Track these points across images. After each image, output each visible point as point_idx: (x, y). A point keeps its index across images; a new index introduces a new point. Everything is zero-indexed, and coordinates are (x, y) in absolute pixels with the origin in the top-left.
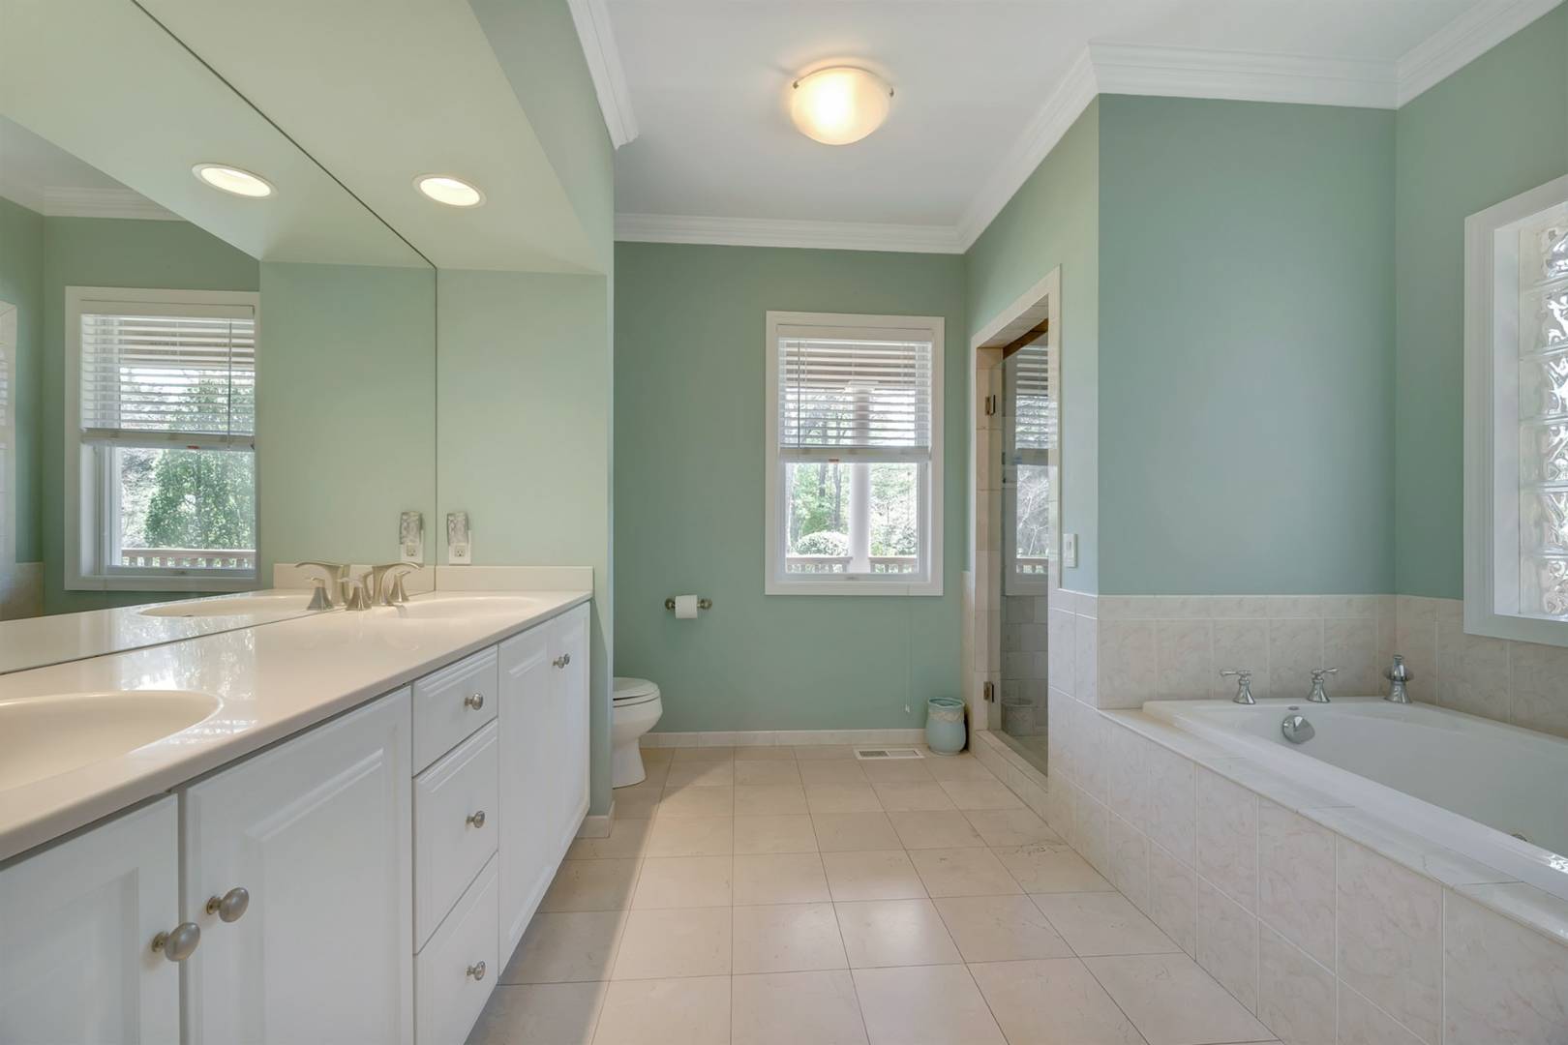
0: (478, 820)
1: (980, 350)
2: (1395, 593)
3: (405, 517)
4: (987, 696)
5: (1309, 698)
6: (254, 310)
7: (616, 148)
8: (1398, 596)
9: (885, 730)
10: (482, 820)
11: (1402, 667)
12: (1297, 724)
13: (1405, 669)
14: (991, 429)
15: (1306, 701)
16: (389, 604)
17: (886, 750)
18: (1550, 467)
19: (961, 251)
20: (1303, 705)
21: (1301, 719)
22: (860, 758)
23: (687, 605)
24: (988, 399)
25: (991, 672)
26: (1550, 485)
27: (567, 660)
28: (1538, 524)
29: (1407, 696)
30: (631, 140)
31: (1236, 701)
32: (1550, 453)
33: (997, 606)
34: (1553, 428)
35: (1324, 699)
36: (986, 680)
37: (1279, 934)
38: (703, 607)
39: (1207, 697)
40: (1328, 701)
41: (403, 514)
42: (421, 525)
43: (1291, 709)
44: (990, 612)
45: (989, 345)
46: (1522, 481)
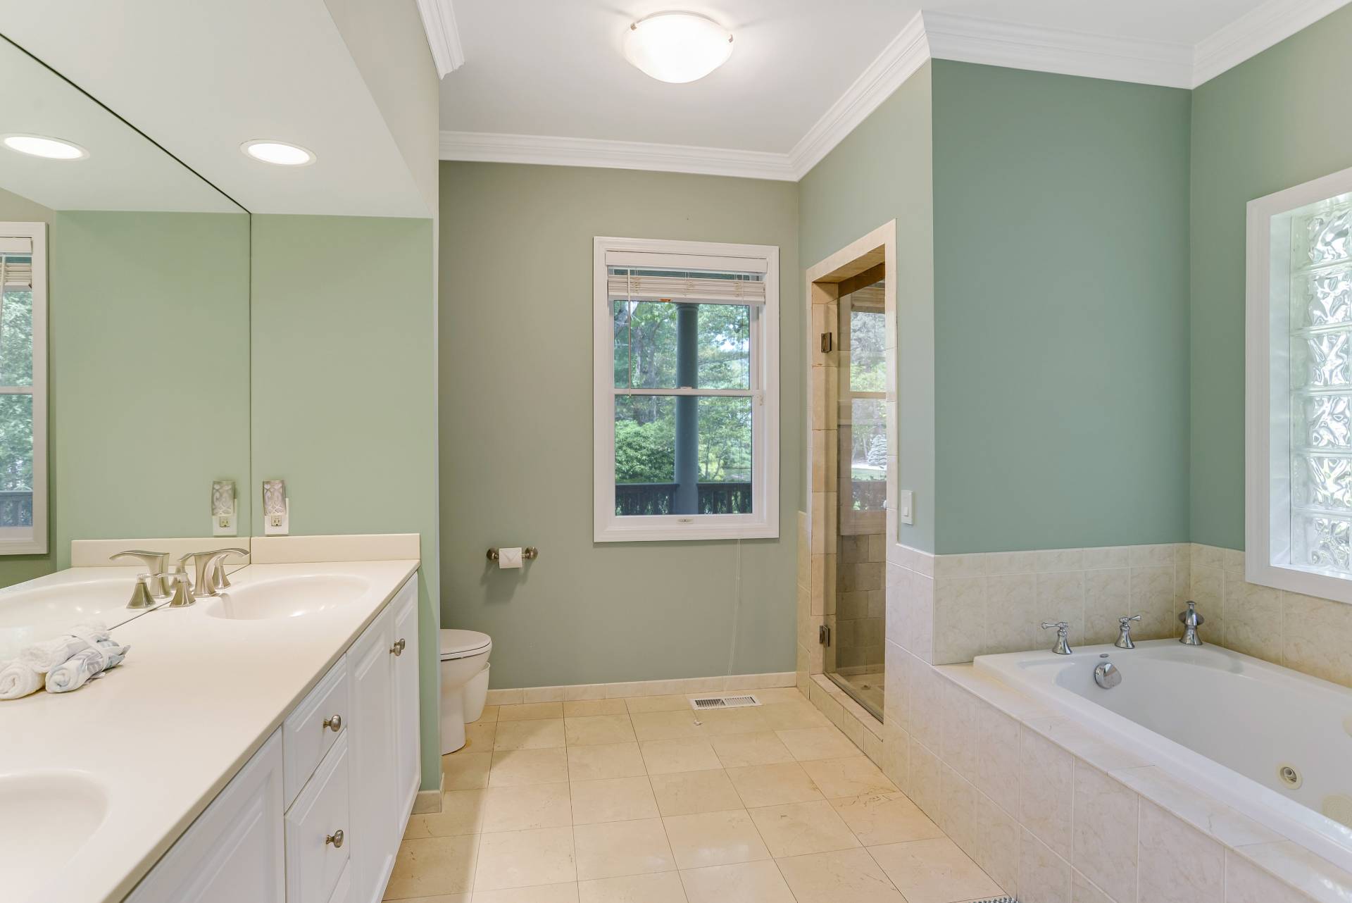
0: (335, 840)
1: (814, 285)
2: (1190, 542)
3: (217, 487)
4: (822, 639)
5: (1117, 644)
6: (32, 243)
7: (442, 77)
8: (1192, 544)
9: (720, 677)
10: (340, 840)
11: (1194, 616)
12: (1107, 670)
13: (1197, 617)
14: (828, 366)
15: (1115, 647)
16: (213, 593)
17: (723, 699)
18: (1315, 434)
19: (795, 178)
20: (1110, 650)
21: (1110, 665)
22: (696, 707)
23: (511, 557)
24: (824, 336)
25: (827, 615)
26: (1315, 450)
27: (402, 644)
28: (1305, 484)
29: (1199, 639)
30: (456, 67)
31: (1054, 651)
32: (1314, 422)
33: (833, 549)
34: (1317, 399)
35: (1130, 646)
36: (822, 624)
37: (1090, 881)
38: (528, 558)
39: (1030, 648)
40: (1133, 646)
41: (214, 483)
42: (235, 494)
43: (1101, 656)
44: (827, 554)
45: (825, 280)
46: (1292, 447)
